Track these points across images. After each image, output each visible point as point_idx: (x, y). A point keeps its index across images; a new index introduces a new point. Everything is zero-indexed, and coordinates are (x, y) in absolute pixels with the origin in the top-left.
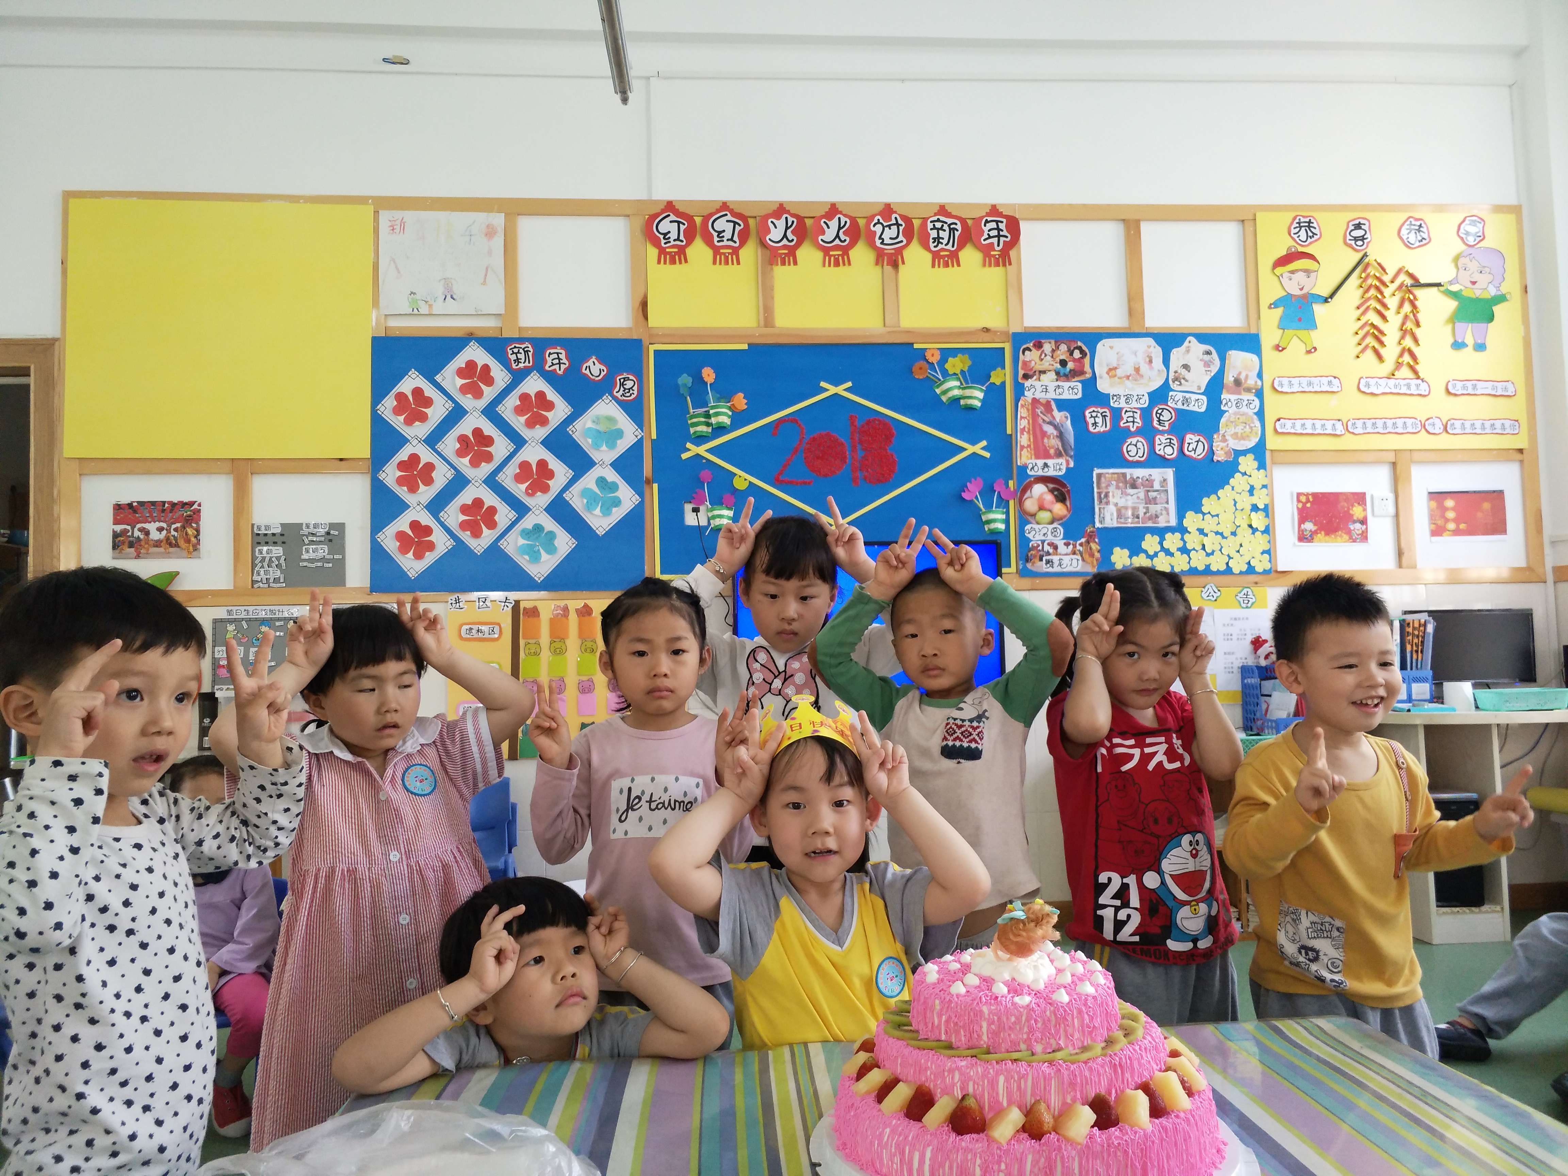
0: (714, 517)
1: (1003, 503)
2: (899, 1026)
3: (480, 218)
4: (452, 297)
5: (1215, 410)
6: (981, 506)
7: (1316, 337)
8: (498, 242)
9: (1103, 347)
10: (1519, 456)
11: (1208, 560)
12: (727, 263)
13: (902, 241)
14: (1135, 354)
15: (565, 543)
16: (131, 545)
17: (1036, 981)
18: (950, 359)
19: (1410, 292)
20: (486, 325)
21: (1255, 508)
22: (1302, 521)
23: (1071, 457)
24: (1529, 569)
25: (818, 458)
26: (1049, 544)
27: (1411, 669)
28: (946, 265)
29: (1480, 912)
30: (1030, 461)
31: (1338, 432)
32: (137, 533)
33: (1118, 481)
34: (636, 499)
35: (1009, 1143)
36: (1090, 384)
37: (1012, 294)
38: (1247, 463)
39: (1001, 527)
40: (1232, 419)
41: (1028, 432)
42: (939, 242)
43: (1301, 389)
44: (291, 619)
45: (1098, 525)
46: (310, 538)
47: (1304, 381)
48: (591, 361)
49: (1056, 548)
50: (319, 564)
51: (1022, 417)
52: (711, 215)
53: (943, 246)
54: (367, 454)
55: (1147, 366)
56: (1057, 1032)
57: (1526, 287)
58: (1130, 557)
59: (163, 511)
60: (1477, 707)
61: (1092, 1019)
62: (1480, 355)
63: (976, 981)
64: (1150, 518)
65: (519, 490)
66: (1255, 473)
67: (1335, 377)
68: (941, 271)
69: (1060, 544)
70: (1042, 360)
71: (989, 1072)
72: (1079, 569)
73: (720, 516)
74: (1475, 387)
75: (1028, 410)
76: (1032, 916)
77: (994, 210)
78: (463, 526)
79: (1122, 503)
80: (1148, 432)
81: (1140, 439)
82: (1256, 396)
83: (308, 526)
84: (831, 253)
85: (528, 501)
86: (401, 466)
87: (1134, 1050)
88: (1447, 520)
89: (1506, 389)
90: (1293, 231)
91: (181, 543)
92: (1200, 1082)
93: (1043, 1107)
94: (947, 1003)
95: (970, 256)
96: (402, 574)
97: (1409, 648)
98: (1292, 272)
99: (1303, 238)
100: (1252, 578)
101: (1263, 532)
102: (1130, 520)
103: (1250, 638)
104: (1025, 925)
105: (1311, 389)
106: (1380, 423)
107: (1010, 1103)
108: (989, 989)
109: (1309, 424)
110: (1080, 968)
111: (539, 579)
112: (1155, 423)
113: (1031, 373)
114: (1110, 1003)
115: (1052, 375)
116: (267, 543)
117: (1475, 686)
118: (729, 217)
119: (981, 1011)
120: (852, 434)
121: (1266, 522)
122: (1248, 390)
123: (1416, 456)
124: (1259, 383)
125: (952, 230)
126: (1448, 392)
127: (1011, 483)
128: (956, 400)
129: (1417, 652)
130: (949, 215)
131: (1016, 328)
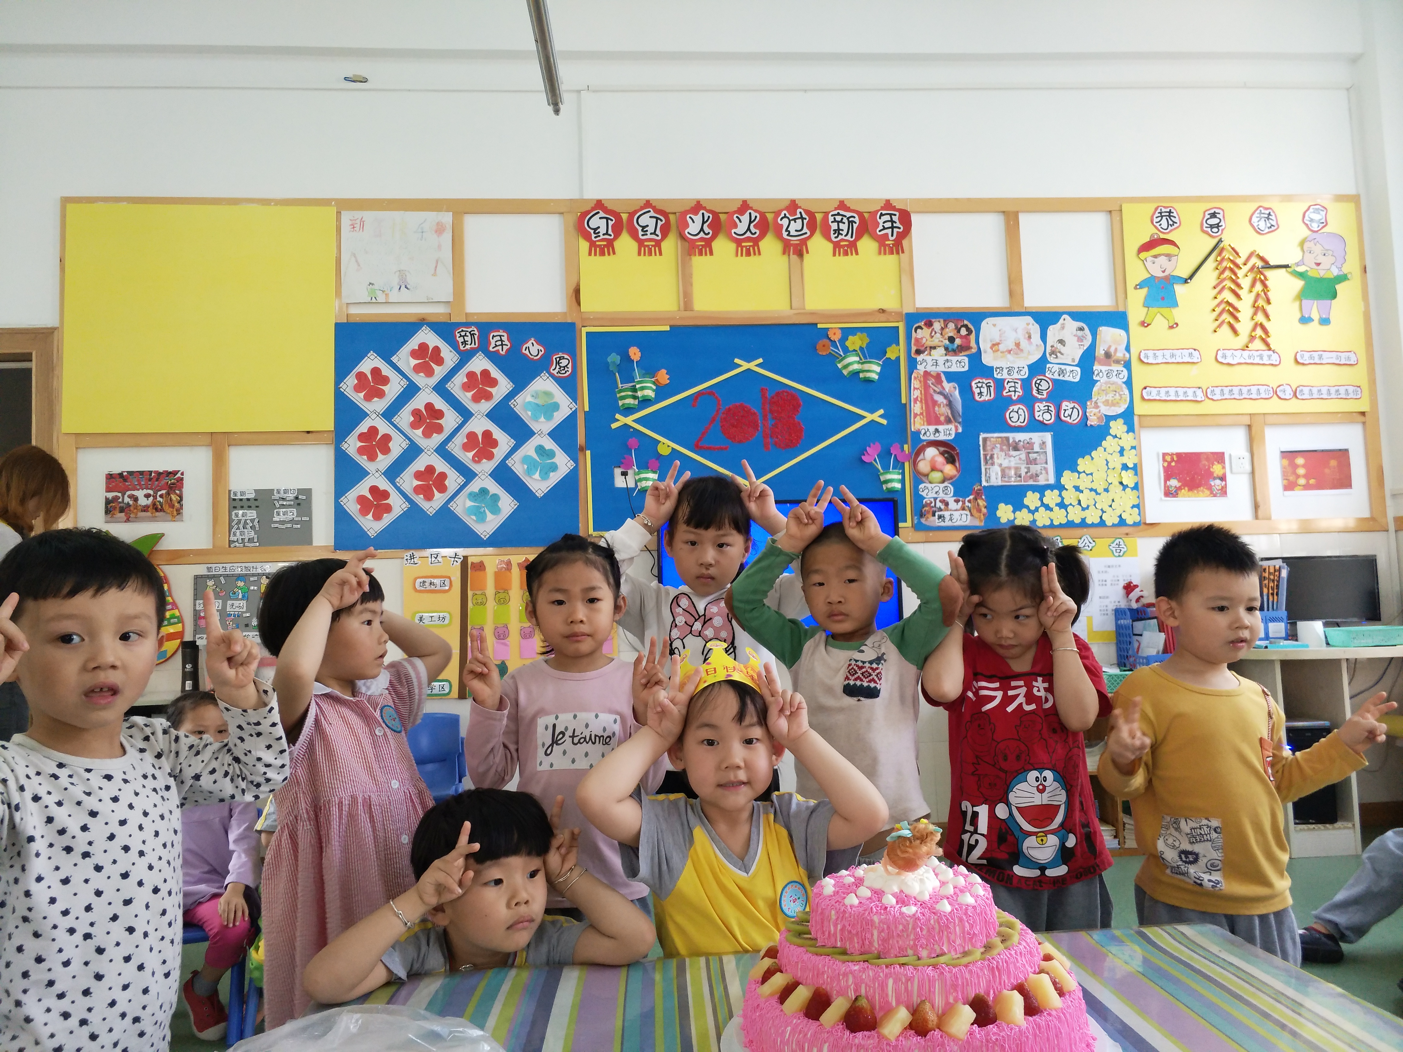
0: (640, 480)
1: (899, 465)
2: (800, 934)
3: (431, 217)
4: (406, 287)
5: (1088, 380)
6: (880, 468)
7: (1177, 314)
8: (447, 237)
9: (987, 325)
10: (1361, 418)
11: (1083, 514)
12: (650, 254)
13: (806, 233)
14: (1016, 331)
15: (507, 504)
16: (122, 510)
17: (921, 892)
18: (850, 338)
19: (1262, 274)
20: (437, 311)
21: (1125, 467)
22: (1167, 478)
23: (959, 423)
24: (1372, 519)
25: (733, 426)
26: (940, 501)
27: (1268, 610)
28: (846, 254)
29: (1334, 829)
30: (923, 427)
31: (1199, 399)
32: (127, 500)
33: (1002, 444)
34: (571, 464)
35: (897, 1039)
36: (976, 358)
37: (905, 279)
38: (1118, 427)
39: (898, 486)
40: (1103, 388)
41: (921, 401)
42: (839, 234)
43: (1164, 361)
44: (263, 574)
45: (984, 483)
46: (281, 502)
47: (1167, 353)
48: (530, 342)
49: (947, 504)
50: (289, 525)
51: (915, 389)
52: (636, 212)
53: (843, 237)
54: (331, 428)
55: (1026, 341)
56: (941, 938)
57: (1365, 268)
58: (1014, 512)
59: (150, 480)
60: (1328, 644)
61: (971, 926)
62: (1324, 328)
63: (868, 893)
64: (1031, 477)
65: (467, 457)
66: (1125, 436)
67: (1195, 350)
68: (842, 259)
69: (951, 501)
70: (932, 337)
71: (879, 976)
72: (967, 523)
73: (646, 479)
74: (1320, 357)
75: (920, 382)
76: (918, 835)
77: (888, 205)
78: (417, 490)
79: (1005, 463)
80: (1028, 400)
81: (1021, 407)
82: (1124, 367)
83: (278, 492)
84: (743, 244)
85: (475, 467)
86: (361, 437)
87: (1010, 954)
88: (1298, 476)
89: (1349, 358)
90: (1155, 220)
91: (166, 507)
92: (1071, 983)
93: (928, 1006)
94: (842, 914)
95: (867, 245)
96: (363, 534)
97: (1265, 591)
98: (1155, 257)
99: (1165, 226)
100: (1124, 530)
101: (1133, 489)
102: (1013, 479)
103: (1122, 584)
104: (911, 842)
105: (1173, 360)
106: (1236, 390)
107: (898, 1003)
108: (880, 900)
109: (1172, 391)
110: (961, 881)
111: (485, 536)
112: (1035, 392)
113: (922, 349)
114: (989, 912)
115: (942, 351)
116: (242, 507)
117: (1326, 625)
118: (652, 214)
119: (872, 920)
120: (764, 404)
121: (1135, 479)
122: (1117, 362)
123: (1269, 419)
124: (1127, 355)
125: (851, 223)
126: (1297, 362)
127: (906, 447)
128: (857, 373)
129: (1273, 594)
130: (848, 209)
131: (909, 309)
